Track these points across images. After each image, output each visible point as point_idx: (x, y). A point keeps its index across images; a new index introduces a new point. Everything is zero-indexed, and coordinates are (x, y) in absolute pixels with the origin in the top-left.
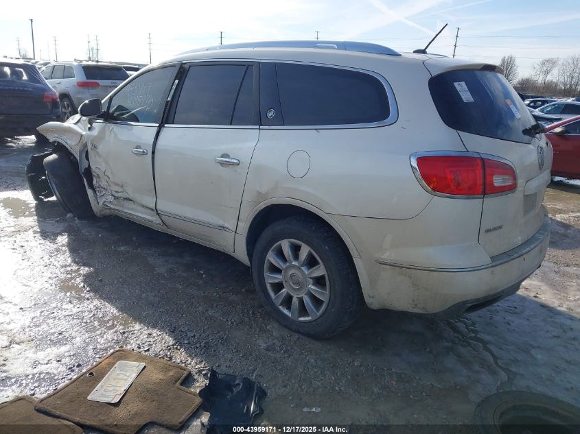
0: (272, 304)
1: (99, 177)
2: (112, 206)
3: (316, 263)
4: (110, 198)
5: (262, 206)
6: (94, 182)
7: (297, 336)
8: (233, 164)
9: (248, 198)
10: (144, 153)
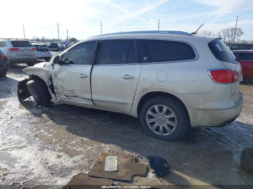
0: (150, 130)
1: (57, 88)
2: (65, 100)
3: (170, 112)
4: (64, 97)
5: (145, 93)
6: (55, 91)
7: (163, 141)
8: (131, 78)
9: (139, 91)
10: (86, 77)
